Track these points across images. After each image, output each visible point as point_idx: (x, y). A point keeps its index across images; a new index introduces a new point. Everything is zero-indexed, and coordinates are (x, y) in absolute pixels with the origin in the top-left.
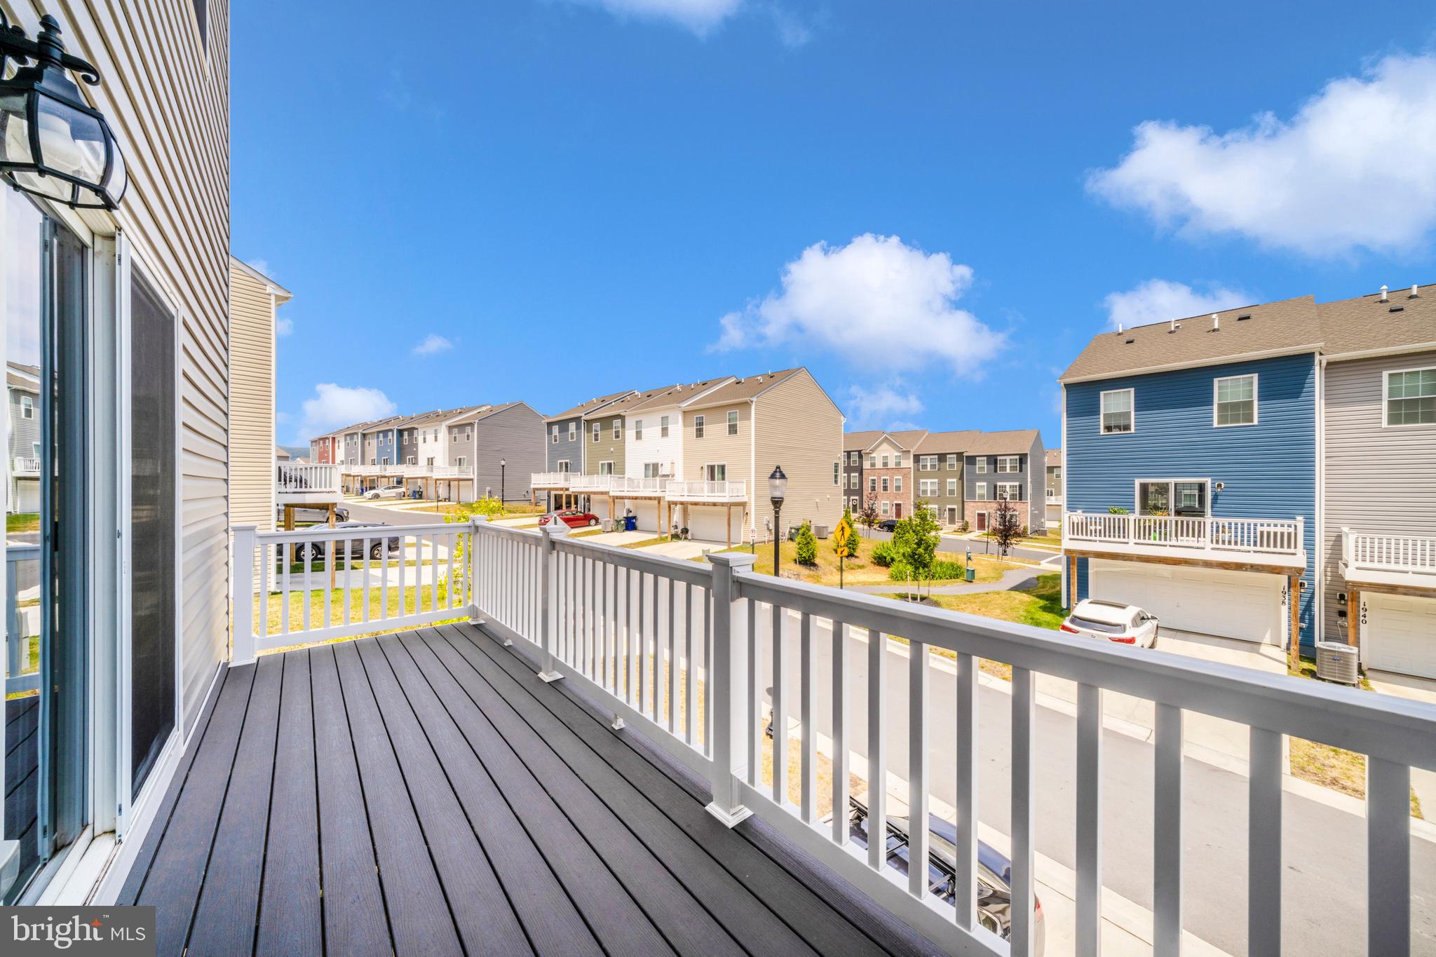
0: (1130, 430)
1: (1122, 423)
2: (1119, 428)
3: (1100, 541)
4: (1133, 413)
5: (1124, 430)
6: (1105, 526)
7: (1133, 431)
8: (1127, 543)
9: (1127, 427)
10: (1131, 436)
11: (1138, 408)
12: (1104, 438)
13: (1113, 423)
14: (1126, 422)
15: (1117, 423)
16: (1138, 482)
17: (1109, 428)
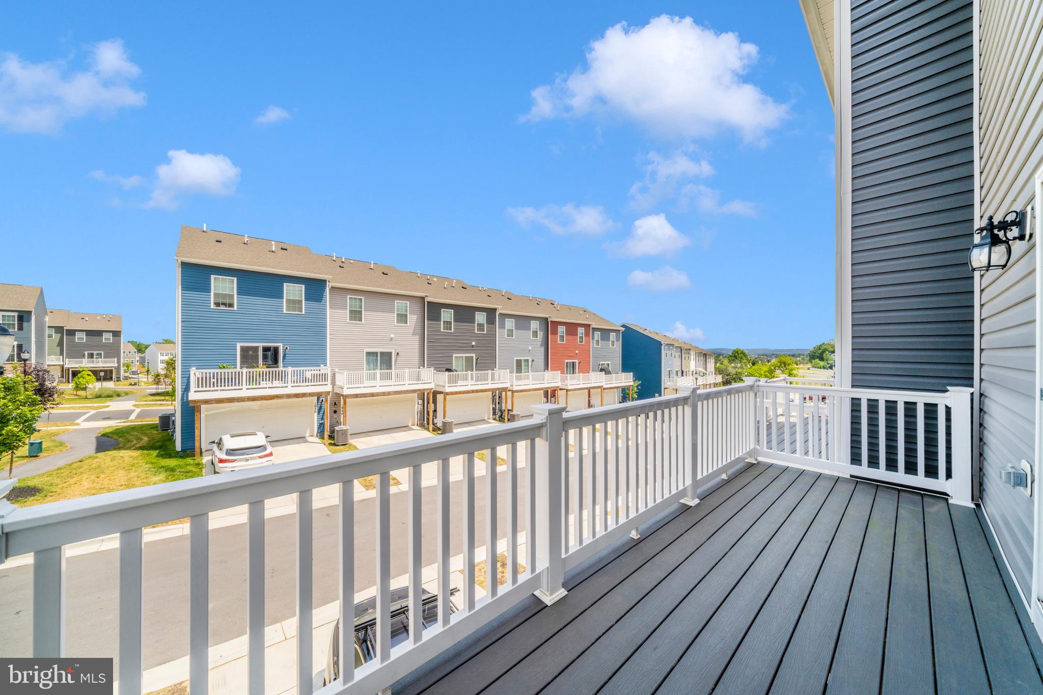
0: (233, 307)
1: (227, 301)
2: (225, 304)
3: (221, 390)
4: (235, 296)
5: (228, 307)
6: (217, 379)
7: (235, 308)
8: (242, 389)
9: (231, 305)
10: (233, 312)
11: (240, 292)
12: (213, 311)
13: (221, 301)
14: (230, 302)
15: (224, 301)
16: (239, 346)
17: (217, 304)
